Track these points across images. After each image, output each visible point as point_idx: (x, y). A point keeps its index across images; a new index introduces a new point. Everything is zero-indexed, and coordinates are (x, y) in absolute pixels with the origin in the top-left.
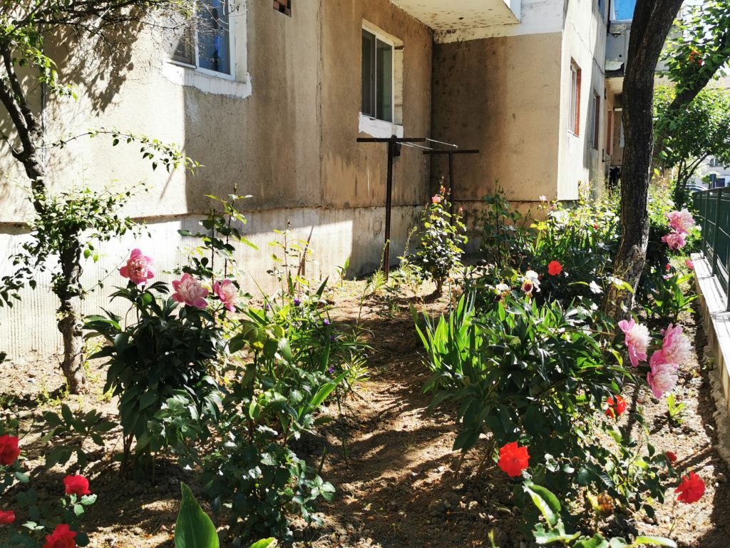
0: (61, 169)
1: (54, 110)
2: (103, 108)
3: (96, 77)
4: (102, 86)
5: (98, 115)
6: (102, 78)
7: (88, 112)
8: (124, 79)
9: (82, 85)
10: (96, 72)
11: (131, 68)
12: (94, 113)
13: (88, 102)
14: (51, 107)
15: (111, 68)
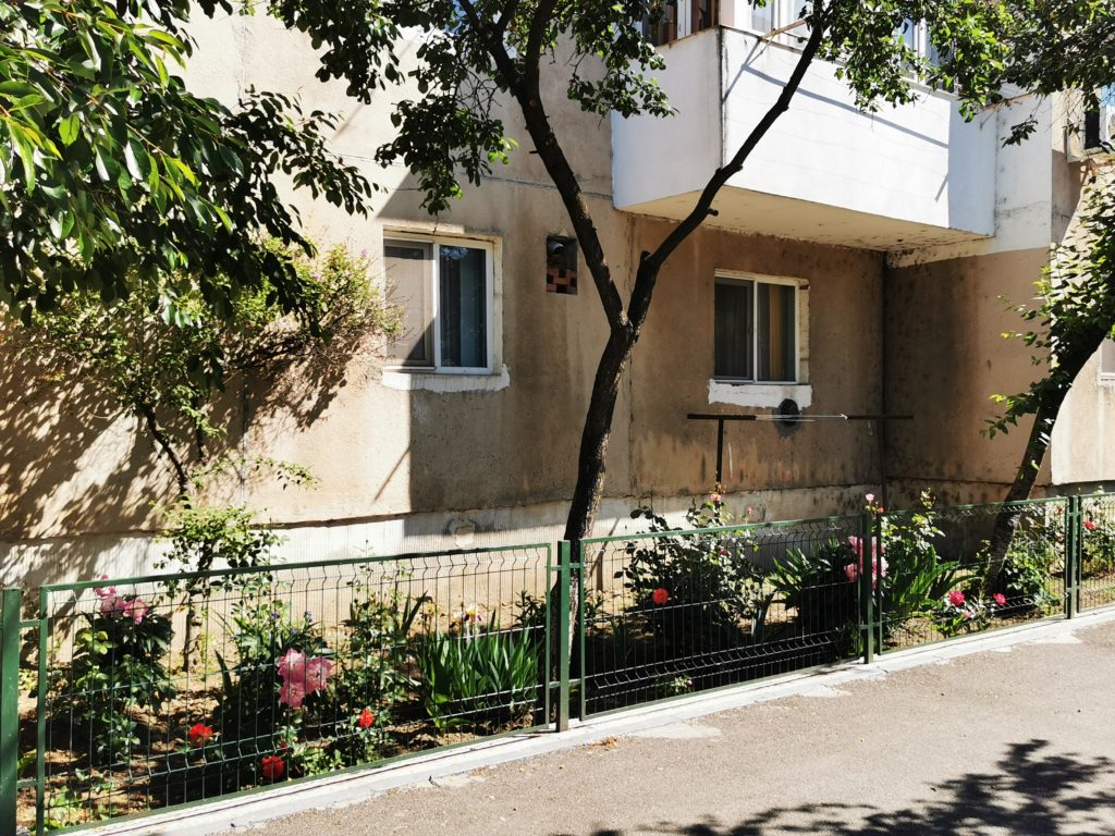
0: (261, 481)
1: (257, 432)
2: (309, 425)
3: (303, 399)
4: (308, 406)
5: (303, 430)
6: (310, 398)
7: (292, 430)
8: (334, 395)
9: (287, 408)
10: (303, 395)
11: (343, 384)
12: (299, 429)
13: (292, 421)
14: (253, 430)
15: (319, 388)
